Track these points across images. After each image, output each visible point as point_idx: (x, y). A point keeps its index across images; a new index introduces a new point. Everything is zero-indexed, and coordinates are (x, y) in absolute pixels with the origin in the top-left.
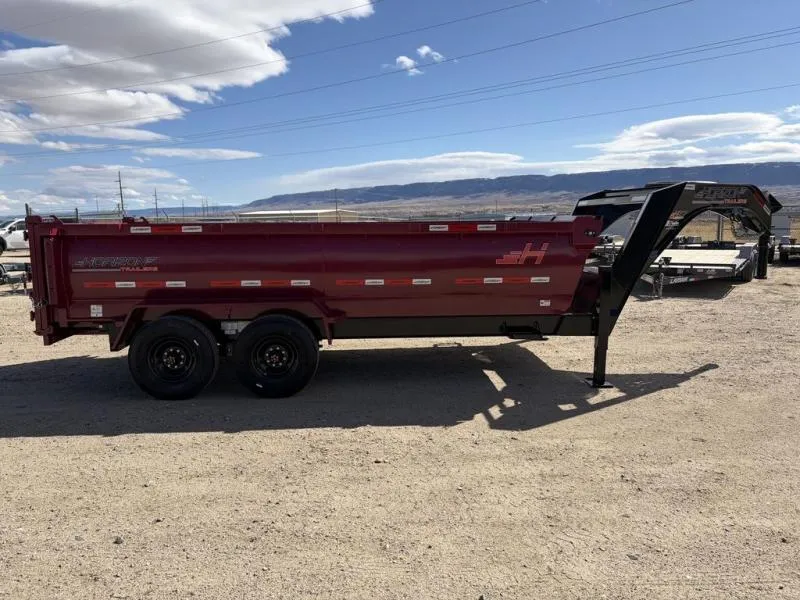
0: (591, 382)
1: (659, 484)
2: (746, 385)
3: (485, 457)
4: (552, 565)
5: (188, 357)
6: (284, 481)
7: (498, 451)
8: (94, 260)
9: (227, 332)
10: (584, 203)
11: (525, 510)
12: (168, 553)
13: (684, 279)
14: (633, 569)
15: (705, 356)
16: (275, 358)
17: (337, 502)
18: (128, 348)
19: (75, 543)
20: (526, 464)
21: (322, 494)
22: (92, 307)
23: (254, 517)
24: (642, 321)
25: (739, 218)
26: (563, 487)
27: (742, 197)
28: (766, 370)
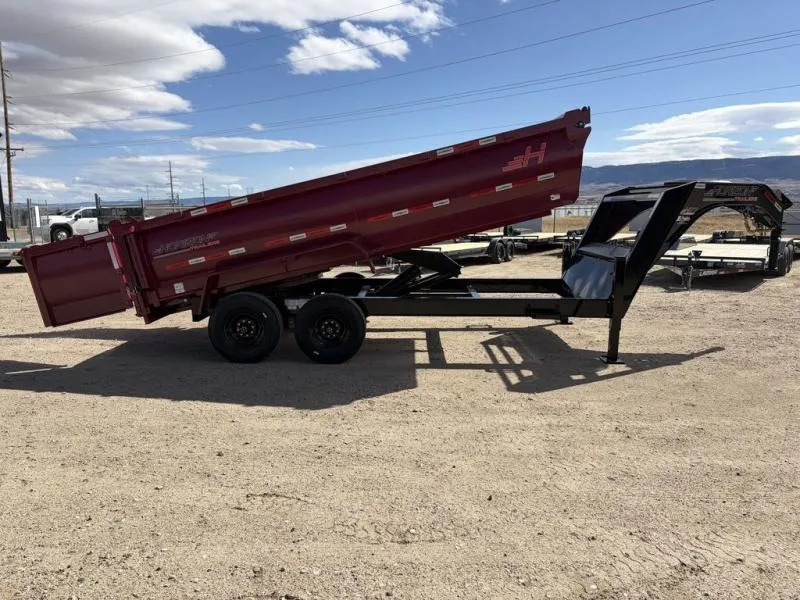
0: (605, 360)
1: (645, 433)
2: (747, 365)
3: (504, 412)
4: (548, 482)
5: (257, 327)
6: (339, 421)
7: (514, 408)
8: (168, 246)
9: (289, 308)
10: (608, 199)
11: (532, 448)
12: (257, 463)
13: (714, 272)
14: (610, 486)
15: (715, 341)
16: (330, 330)
17: (382, 436)
18: (208, 318)
19: (189, 455)
20: (538, 417)
21: (371, 430)
22: (175, 285)
23: (319, 444)
24: (665, 309)
25: (752, 215)
26: (565, 433)
27: (753, 195)
28: (770, 353)
